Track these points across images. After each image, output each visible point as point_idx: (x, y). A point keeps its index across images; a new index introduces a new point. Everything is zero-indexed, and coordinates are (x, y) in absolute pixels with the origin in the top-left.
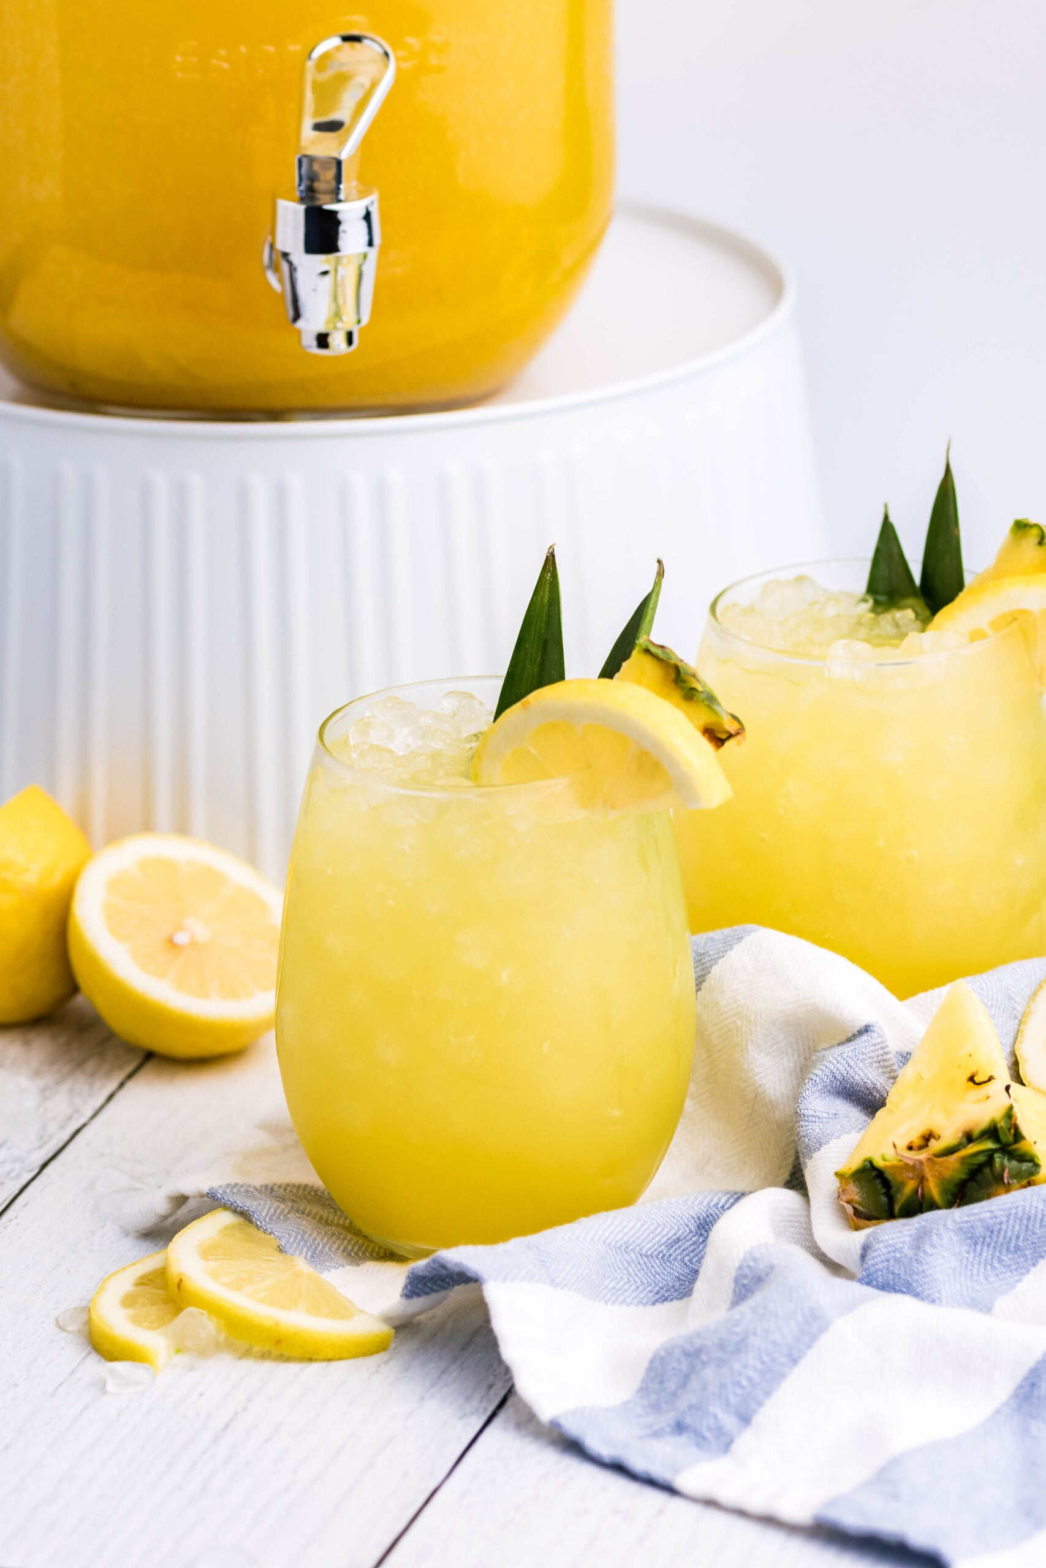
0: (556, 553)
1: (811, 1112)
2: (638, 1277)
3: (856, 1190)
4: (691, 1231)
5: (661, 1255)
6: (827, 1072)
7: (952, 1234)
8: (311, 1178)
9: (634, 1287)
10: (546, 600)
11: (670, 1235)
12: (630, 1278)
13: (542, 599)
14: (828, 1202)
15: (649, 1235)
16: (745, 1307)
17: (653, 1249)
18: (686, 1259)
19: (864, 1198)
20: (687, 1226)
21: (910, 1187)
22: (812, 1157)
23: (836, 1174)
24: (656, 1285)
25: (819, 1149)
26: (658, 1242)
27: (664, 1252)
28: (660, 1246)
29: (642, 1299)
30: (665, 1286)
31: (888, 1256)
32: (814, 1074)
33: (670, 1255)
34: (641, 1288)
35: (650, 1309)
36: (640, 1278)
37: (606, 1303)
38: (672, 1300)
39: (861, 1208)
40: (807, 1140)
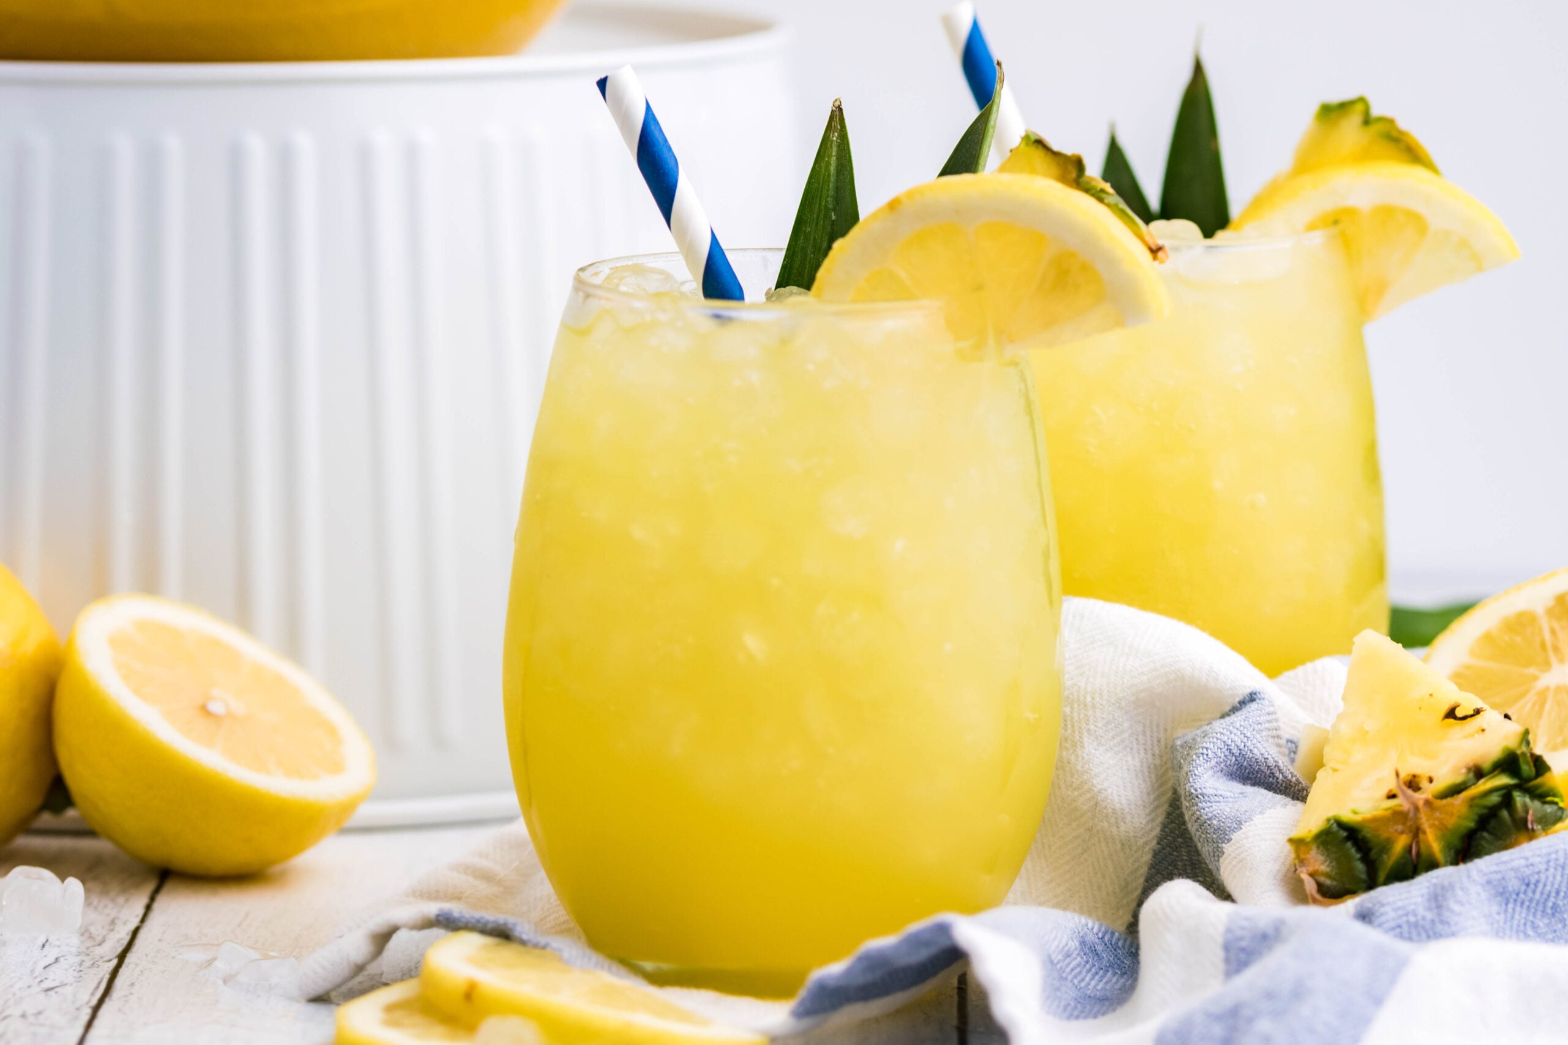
0: (843, 107)
1: (1212, 791)
3: (1321, 858)
5: (1058, 967)
6: (1220, 744)
7: (1479, 889)
10: (832, 169)
13: (828, 164)
14: (1274, 885)
16: (1252, 973)
17: (1054, 955)
18: (1076, 981)
19: (1333, 866)
21: (1401, 843)
22: (1229, 840)
23: (1291, 840)
28: (1057, 954)
31: (1400, 921)
32: (1203, 748)
39: (1328, 882)
40: (1215, 822)
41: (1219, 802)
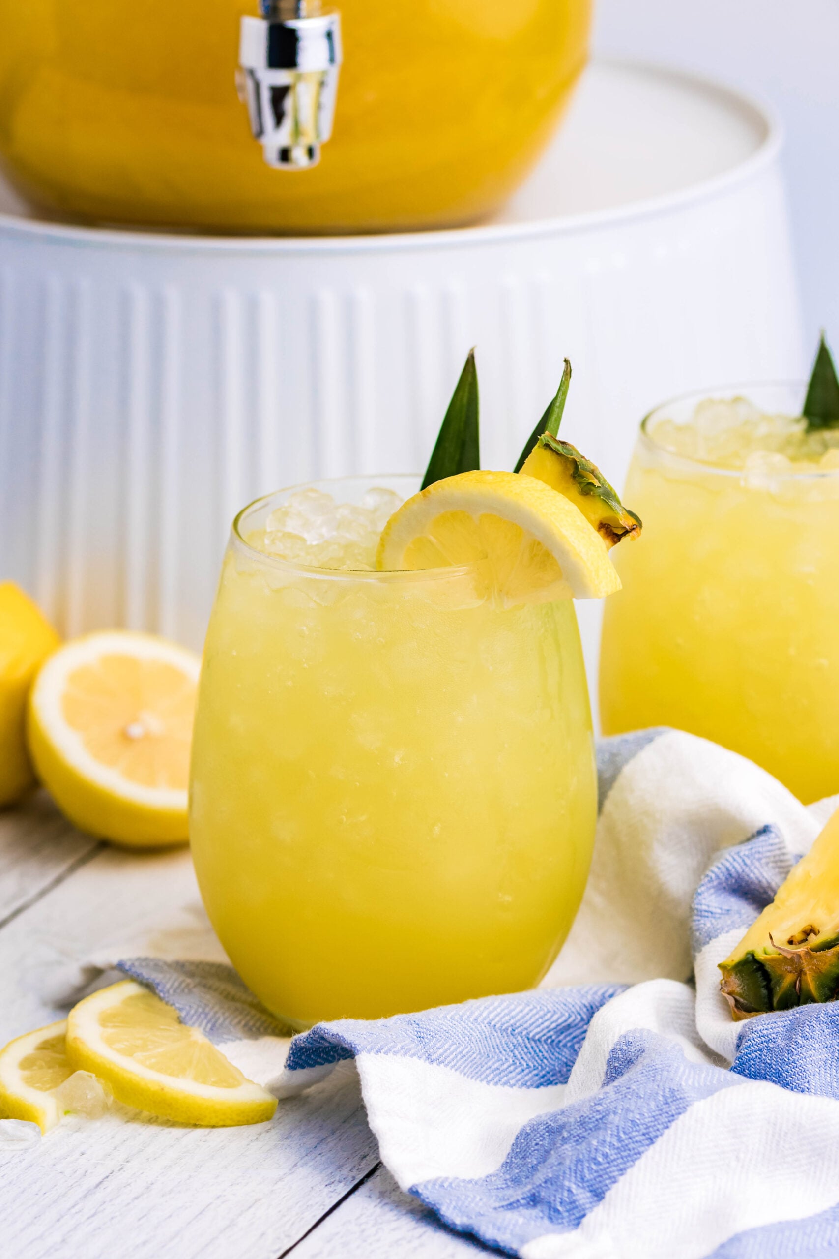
1: (704, 907)
2: (524, 1060)
3: (737, 982)
4: (582, 1019)
5: (549, 1041)
6: (724, 870)
7: (824, 1026)
8: (218, 956)
9: (519, 1069)
11: (560, 1021)
12: (516, 1061)
15: (537, 1020)
16: (613, 1086)
17: (541, 1034)
19: (744, 990)
20: (579, 1014)
21: (788, 979)
22: (702, 951)
23: (720, 966)
24: (543, 1069)
25: (708, 943)
26: (547, 1027)
27: (554, 1037)
28: (549, 1031)
29: (527, 1082)
30: (552, 1070)
31: (761, 1046)
33: (560, 1041)
34: (527, 1071)
35: (533, 1091)
36: (526, 1062)
37: (488, 1082)
38: (556, 1084)
39: (742, 1000)
40: (698, 934)
41: (708, 917)
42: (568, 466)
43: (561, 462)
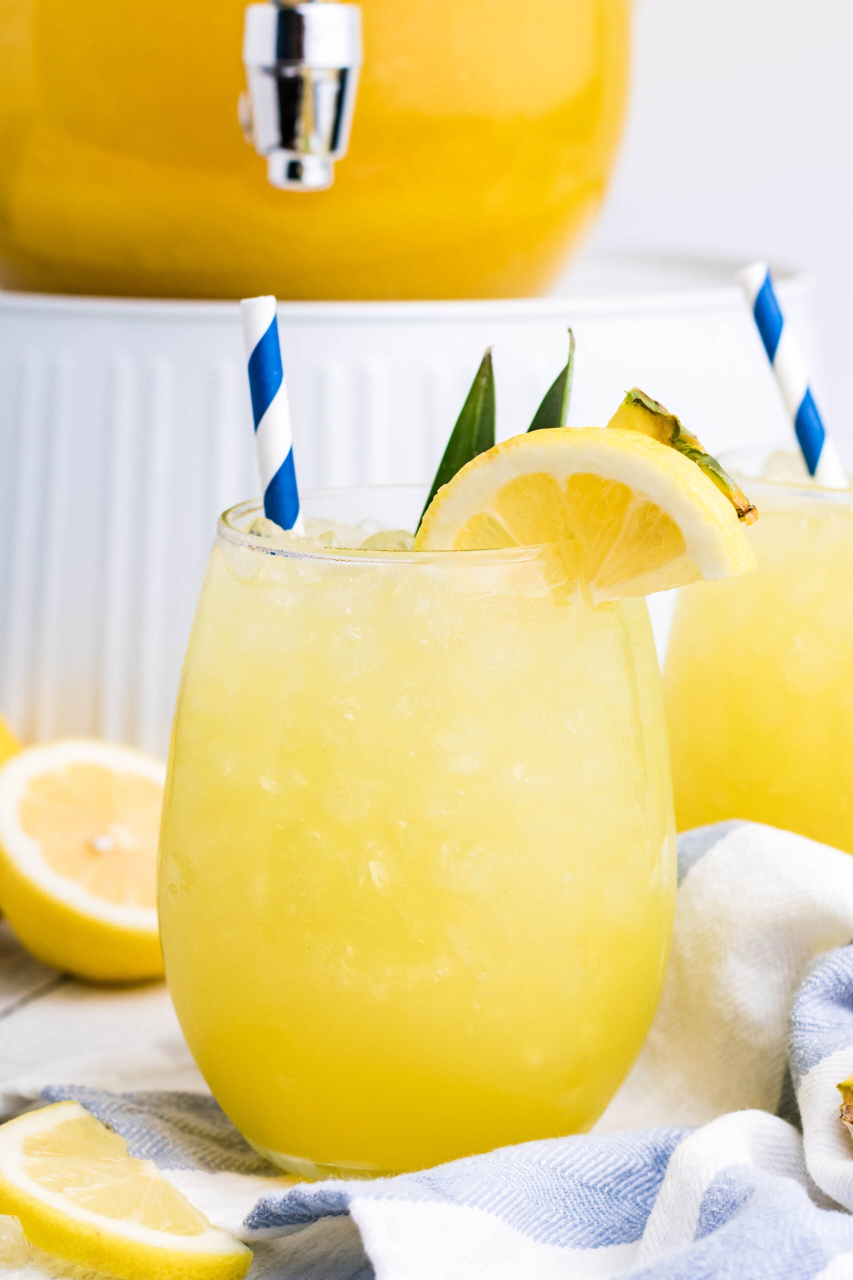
1: (808, 1020)
2: (577, 1212)
4: (646, 1165)
5: (607, 1189)
6: (831, 974)
9: (571, 1224)
11: (619, 1164)
12: (567, 1213)
14: (828, 1125)
16: (712, 1238)
17: (596, 1180)
18: (639, 1199)
20: (642, 1158)
22: (807, 1072)
23: (840, 1086)
24: (599, 1226)
25: (817, 1062)
26: (603, 1171)
27: (612, 1185)
28: (606, 1177)
29: (581, 1240)
30: (611, 1227)
32: (812, 975)
33: (619, 1191)
34: (580, 1227)
35: (590, 1252)
36: (579, 1215)
37: (536, 1238)
38: (619, 1243)
40: (802, 1052)
41: (813, 1032)
42: (666, 427)
43: (656, 423)
